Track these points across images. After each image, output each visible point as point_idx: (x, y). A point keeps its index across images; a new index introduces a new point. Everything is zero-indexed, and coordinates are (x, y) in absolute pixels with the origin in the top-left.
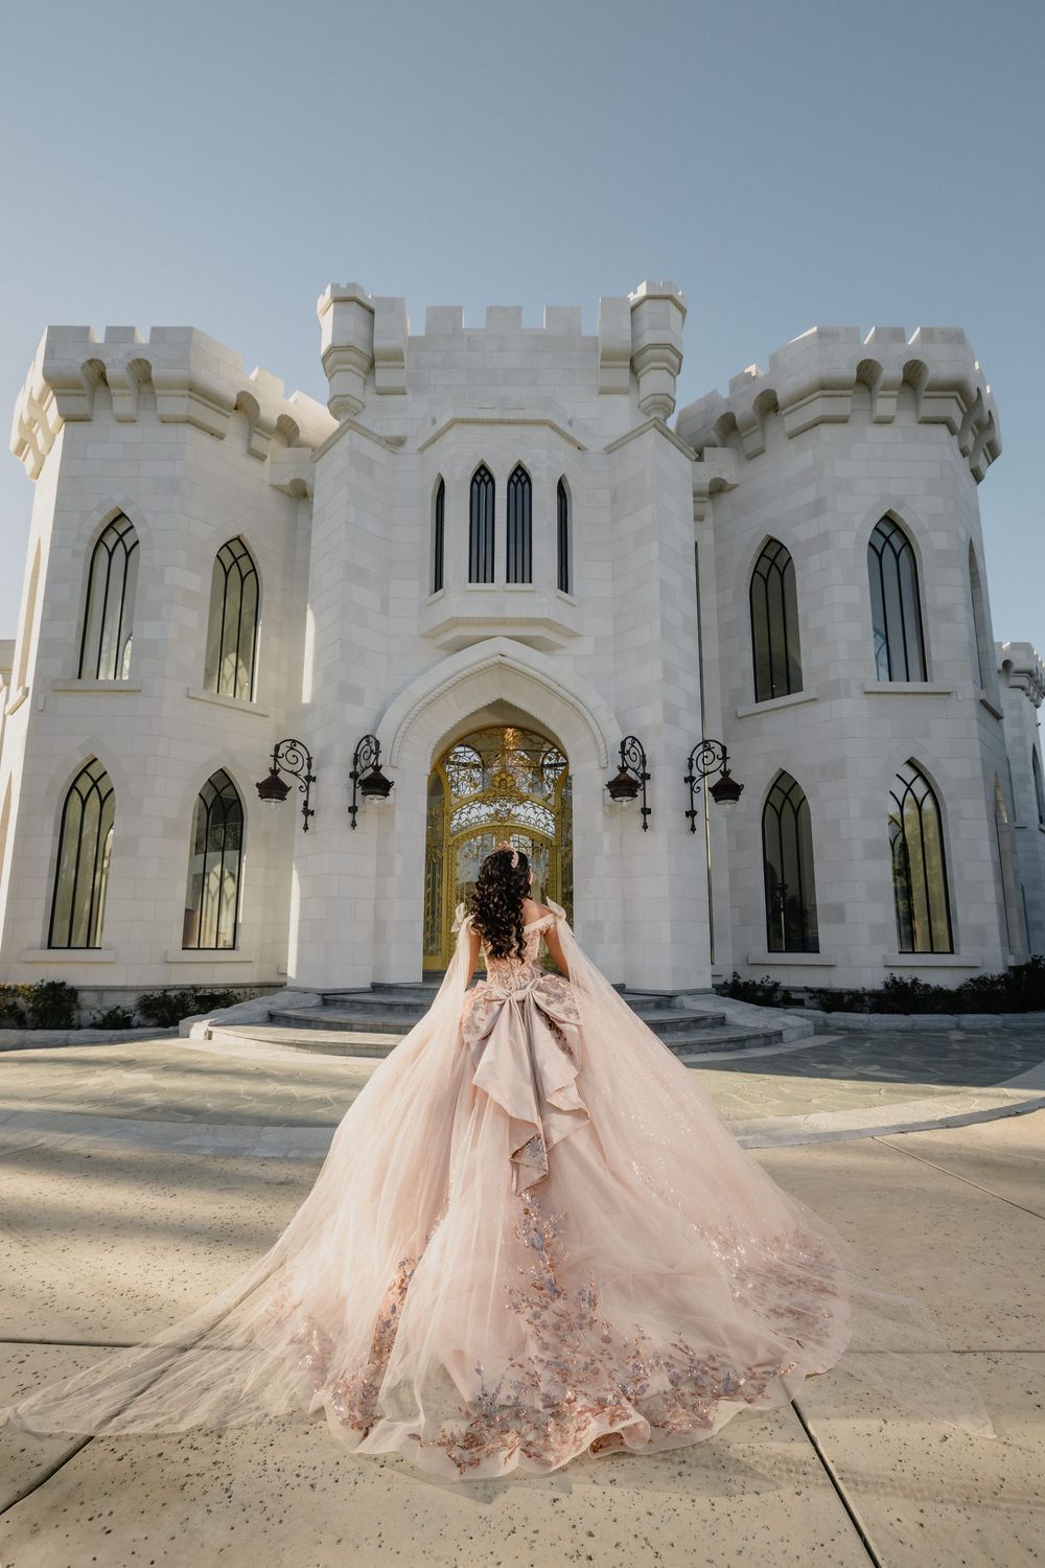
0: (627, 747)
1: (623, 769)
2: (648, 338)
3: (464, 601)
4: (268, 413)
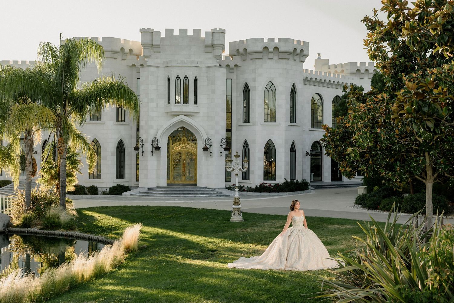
0: (207, 140)
1: (206, 145)
2: (215, 42)
3: (174, 108)
4: (127, 50)
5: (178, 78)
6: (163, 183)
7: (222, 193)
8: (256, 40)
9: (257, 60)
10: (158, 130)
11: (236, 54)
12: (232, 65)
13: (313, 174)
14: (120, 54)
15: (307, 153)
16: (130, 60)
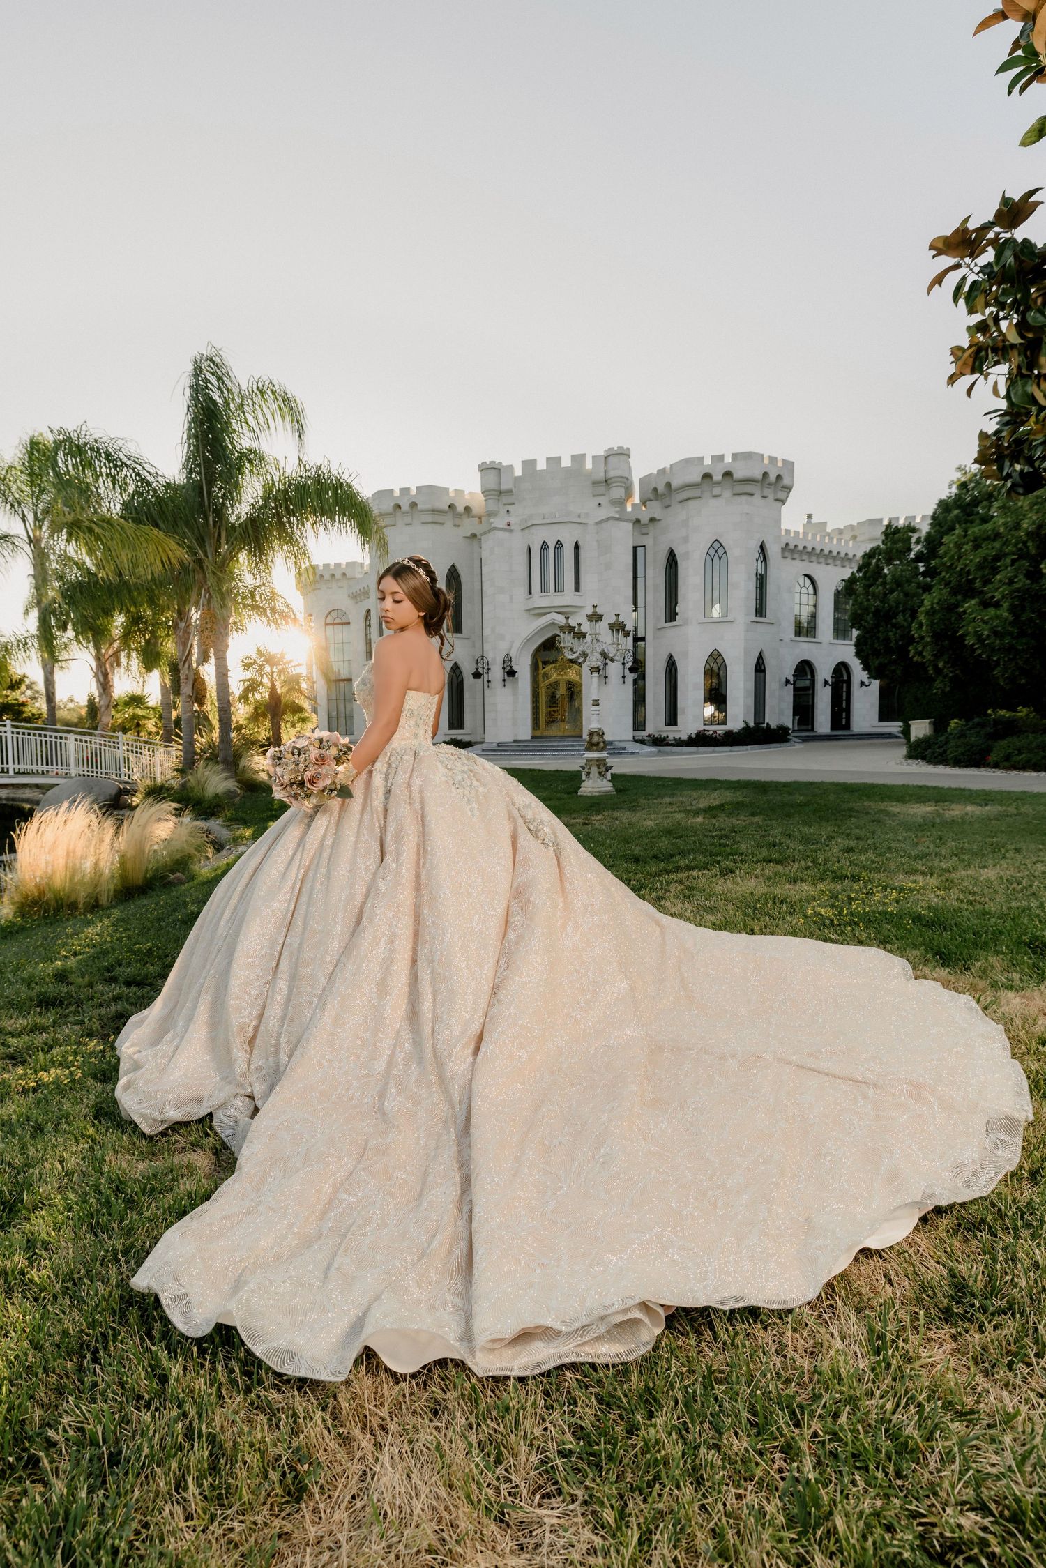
2: (611, 474)
3: (540, 600)
4: (460, 509)
5: (544, 546)
6: (525, 732)
7: (624, 749)
8: (688, 462)
9: (690, 502)
10: (512, 643)
11: (652, 498)
12: (645, 519)
13: (797, 717)
14: (450, 515)
15: (787, 682)
16: (469, 526)
